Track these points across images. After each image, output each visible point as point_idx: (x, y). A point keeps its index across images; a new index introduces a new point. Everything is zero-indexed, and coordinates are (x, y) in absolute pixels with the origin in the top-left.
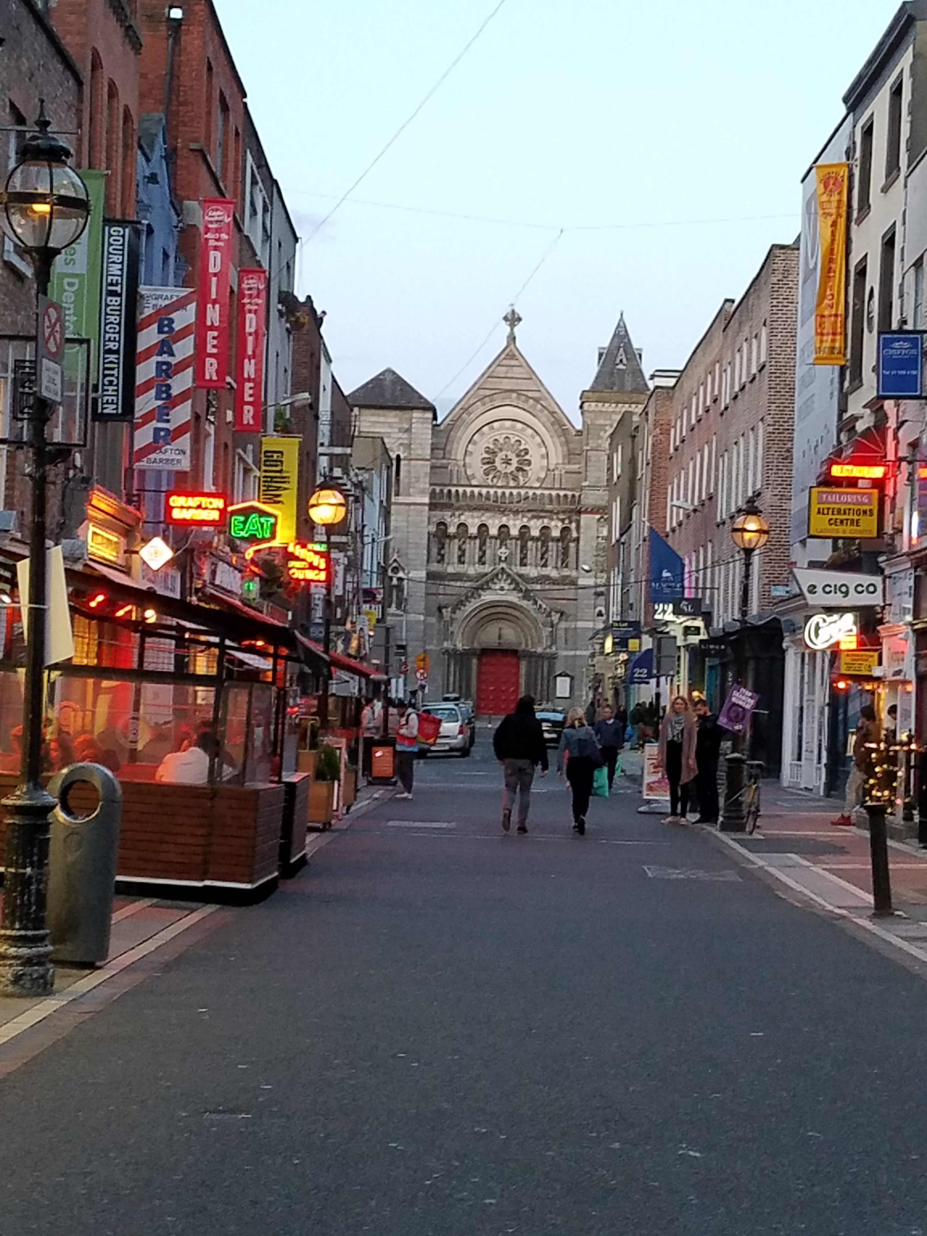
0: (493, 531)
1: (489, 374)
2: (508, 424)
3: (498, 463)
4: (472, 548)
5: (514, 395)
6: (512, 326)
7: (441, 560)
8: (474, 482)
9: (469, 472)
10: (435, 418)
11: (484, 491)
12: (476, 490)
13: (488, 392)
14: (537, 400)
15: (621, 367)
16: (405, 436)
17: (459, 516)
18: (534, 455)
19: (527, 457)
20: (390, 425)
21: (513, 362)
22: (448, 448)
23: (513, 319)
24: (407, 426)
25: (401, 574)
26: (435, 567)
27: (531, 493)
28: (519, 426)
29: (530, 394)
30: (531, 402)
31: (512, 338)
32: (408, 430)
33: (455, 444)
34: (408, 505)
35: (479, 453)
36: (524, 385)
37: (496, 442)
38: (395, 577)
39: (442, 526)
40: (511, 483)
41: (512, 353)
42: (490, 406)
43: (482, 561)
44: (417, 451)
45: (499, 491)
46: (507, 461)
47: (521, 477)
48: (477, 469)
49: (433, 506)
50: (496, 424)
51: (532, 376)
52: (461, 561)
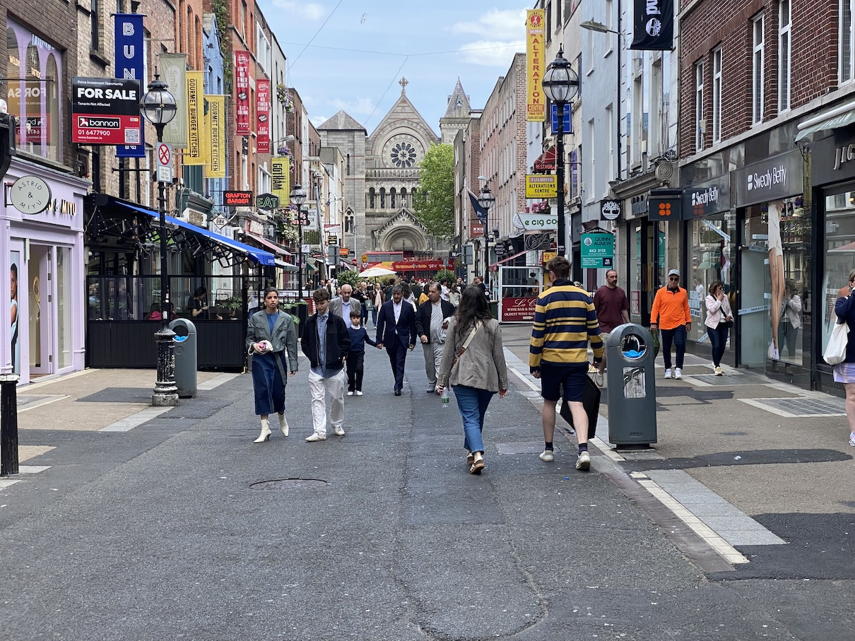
0: (398, 191)
1: (393, 112)
2: (403, 136)
3: (399, 156)
4: (388, 200)
5: (406, 121)
6: (404, 86)
7: (372, 207)
8: (387, 167)
9: (385, 161)
10: (366, 135)
11: (393, 171)
12: (389, 170)
13: (393, 120)
14: (417, 124)
15: (459, 105)
16: (351, 144)
17: (381, 184)
18: (417, 152)
19: (414, 153)
20: (343, 139)
21: (405, 105)
22: (374, 149)
23: (404, 83)
24: (351, 139)
25: (352, 215)
26: (369, 210)
27: (417, 170)
28: (409, 137)
29: (414, 120)
30: (415, 125)
31: (403, 92)
32: (353, 142)
33: (377, 148)
34: (354, 179)
35: (389, 151)
36: (411, 116)
37: (398, 145)
38: (349, 217)
39: (372, 190)
40: (406, 166)
41: (404, 100)
42: (393, 127)
43: (393, 207)
44: (357, 152)
45: (401, 171)
46: (404, 155)
47: (411, 163)
48: (388, 160)
49: (367, 180)
50: (398, 137)
51: (414, 111)
52: (382, 207)
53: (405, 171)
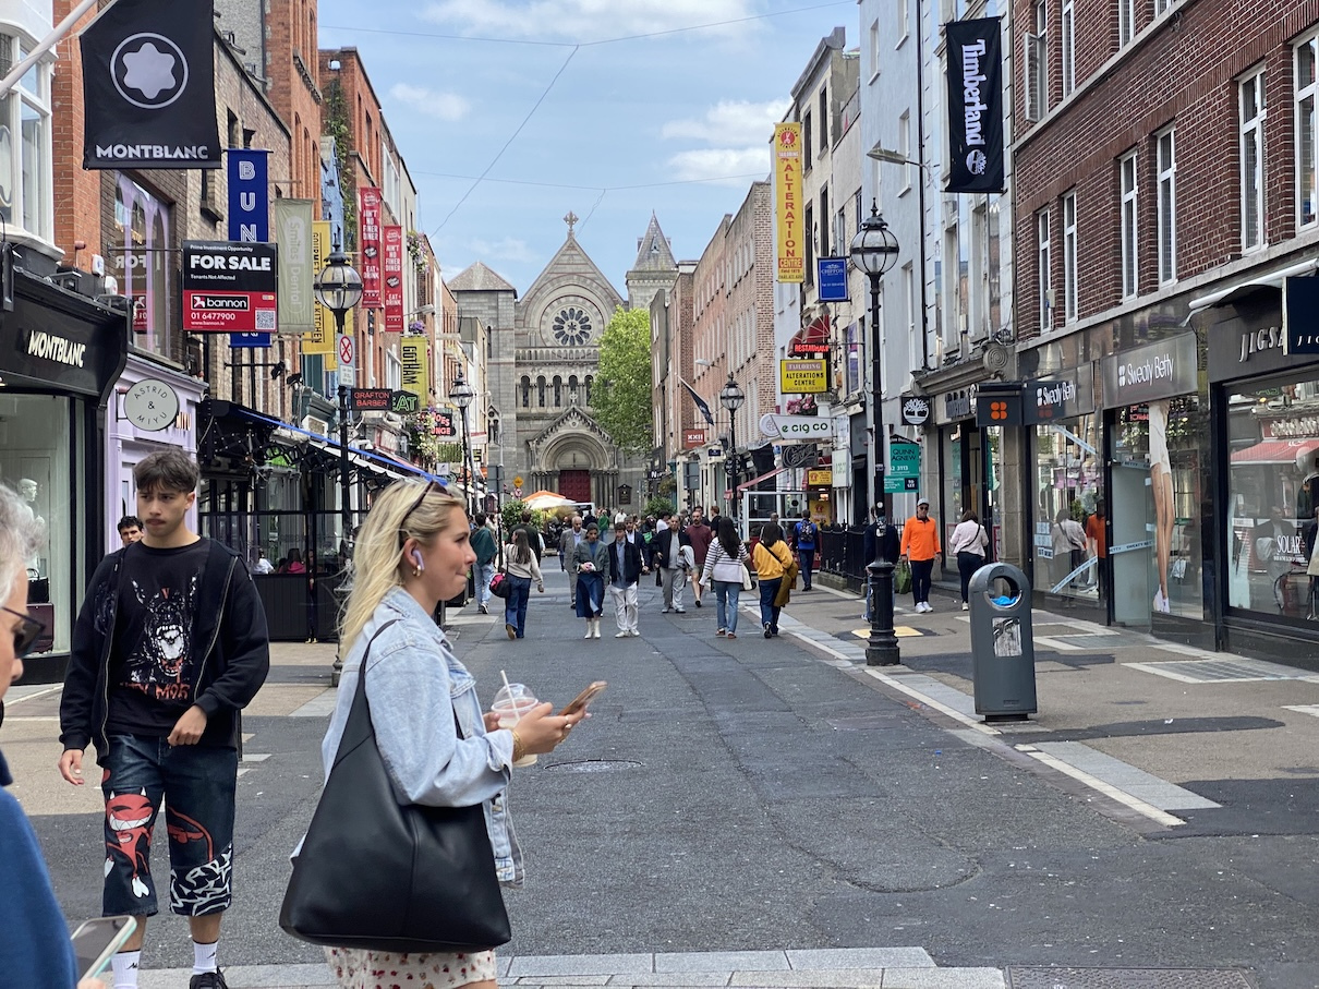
0: (565, 381)
1: (556, 263)
2: (572, 299)
3: (566, 329)
4: (550, 394)
5: (575, 277)
6: (571, 224)
7: (526, 405)
8: (548, 344)
9: (544, 337)
10: (516, 297)
11: (556, 350)
12: (550, 350)
13: (556, 276)
14: (593, 280)
15: (655, 252)
16: (494, 312)
17: (538, 370)
18: (593, 322)
19: (588, 323)
20: (482, 304)
21: (573, 252)
22: (527, 319)
23: (571, 220)
24: (494, 304)
25: (496, 417)
26: (522, 410)
27: (592, 350)
28: (580, 300)
29: (588, 275)
30: (589, 281)
31: (571, 234)
32: (497, 308)
33: (532, 317)
34: (499, 364)
35: (551, 322)
36: (582, 269)
37: (563, 313)
38: (492, 419)
39: (525, 379)
40: (577, 343)
41: (572, 245)
42: (557, 285)
43: (557, 404)
44: (503, 323)
45: (568, 350)
46: (572, 327)
47: (584, 339)
48: (550, 334)
49: (518, 364)
50: (563, 300)
51: (588, 261)
52: (542, 405)
53: (574, 350)
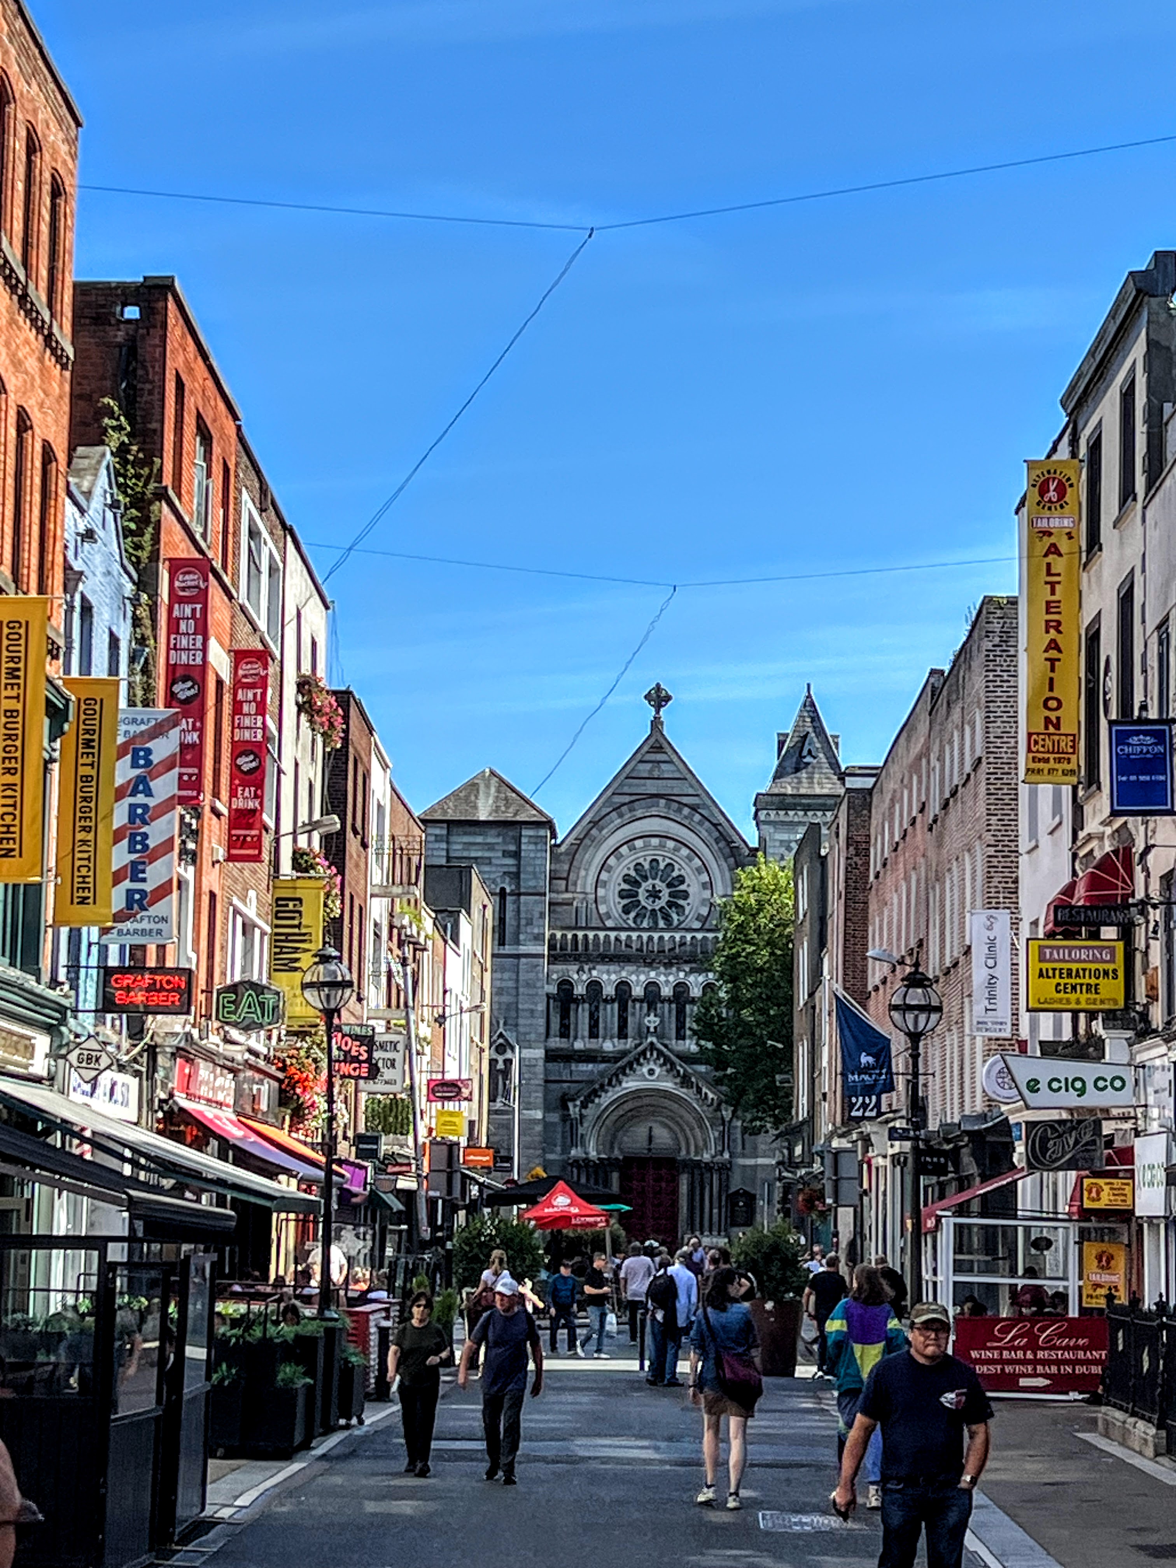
0: (638, 991)
2: (655, 841)
3: (642, 896)
4: (610, 1014)
5: (662, 802)
6: (658, 706)
7: (564, 1033)
8: (609, 923)
9: (603, 909)
10: (554, 836)
11: (623, 935)
12: (612, 935)
13: (627, 799)
14: (694, 808)
15: (809, 758)
16: (511, 861)
17: (590, 970)
18: (693, 885)
19: (683, 887)
20: (491, 847)
21: (660, 757)
22: (572, 877)
23: (658, 699)
24: (512, 848)
25: (509, 1055)
26: (556, 1042)
27: (689, 937)
28: (671, 844)
29: (685, 800)
30: (686, 811)
31: (656, 724)
32: (517, 855)
33: (583, 873)
34: (518, 956)
35: (615, 883)
37: (638, 867)
38: (500, 1059)
39: (566, 986)
40: (661, 924)
41: (658, 745)
42: (628, 817)
43: (622, 1034)
44: (528, 882)
46: (654, 894)
47: (674, 915)
48: (612, 905)
49: (554, 959)
50: (639, 843)
51: (687, 776)
52: (593, 1035)
